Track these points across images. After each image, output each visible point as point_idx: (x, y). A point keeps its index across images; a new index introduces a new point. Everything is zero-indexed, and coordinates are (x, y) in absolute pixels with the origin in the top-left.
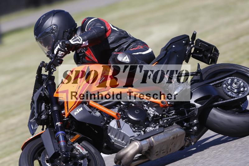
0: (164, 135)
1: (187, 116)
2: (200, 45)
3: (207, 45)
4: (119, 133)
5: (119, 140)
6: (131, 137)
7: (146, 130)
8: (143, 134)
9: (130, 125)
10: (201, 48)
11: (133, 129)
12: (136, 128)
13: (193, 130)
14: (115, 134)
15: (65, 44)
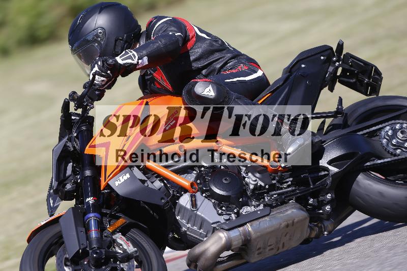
0: (270, 221)
2: (351, 62)
3: (362, 64)
4: (194, 216)
5: (195, 228)
6: (213, 223)
7: (241, 211)
8: (234, 218)
9: (214, 203)
10: (352, 69)
11: (219, 209)
12: (224, 208)
13: (324, 210)
14: (188, 217)
15: (107, 64)
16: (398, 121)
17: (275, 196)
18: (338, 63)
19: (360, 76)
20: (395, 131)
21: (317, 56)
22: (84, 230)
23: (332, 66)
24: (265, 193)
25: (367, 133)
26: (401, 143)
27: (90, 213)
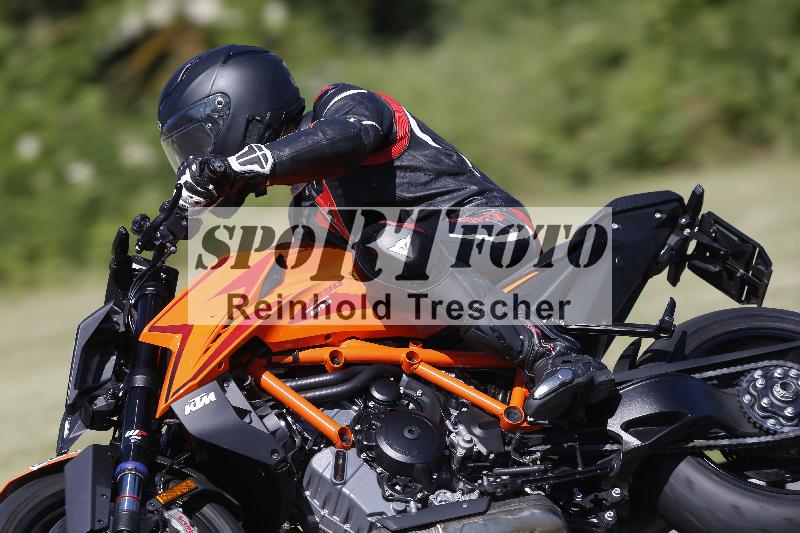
0: (485, 525)
1: (580, 473)
2: (714, 231)
3: (736, 239)
4: (335, 496)
5: (336, 519)
6: (371, 515)
7: (431, 497)
8: (414, 510)
9: (380, 474)
10: (716, 245)
11: (386, 488)
12: (398, 488)
13: (601, 519)
14: (323, 496)
15: (210, 171)
16: (781, 362)
17: (504, 477)
18: (688, 230)
19: (730, 261)
20: (770, 382)
21: (647, 210)
22: (108, 492)
23: (676, 235)
24: (485, 468)
25: (716, 377)
26: (779, 406)
27: (127, 460)
